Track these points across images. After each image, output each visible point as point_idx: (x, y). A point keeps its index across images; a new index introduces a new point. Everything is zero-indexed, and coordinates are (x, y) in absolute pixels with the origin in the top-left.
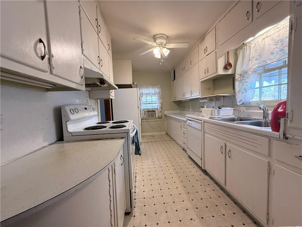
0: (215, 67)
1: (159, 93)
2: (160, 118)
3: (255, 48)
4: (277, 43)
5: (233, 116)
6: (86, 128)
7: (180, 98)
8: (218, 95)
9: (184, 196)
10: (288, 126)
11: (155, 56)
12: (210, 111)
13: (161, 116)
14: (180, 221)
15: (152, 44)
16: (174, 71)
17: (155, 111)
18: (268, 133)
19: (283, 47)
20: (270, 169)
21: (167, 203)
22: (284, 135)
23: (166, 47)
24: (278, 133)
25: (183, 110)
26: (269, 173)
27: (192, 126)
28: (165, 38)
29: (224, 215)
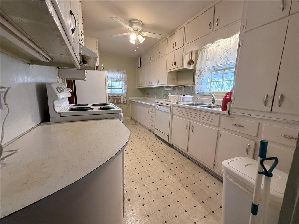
0: (182, 61)
1: (125, 78)
2: (125, 103)
3: (210, 51)
4: (224, 52)
5: (192, 102)
6: (71, 109)
7: (146, 85)
8: (183, 85)
9: (160, 164)
10: (231, 106)
11: (130, 41)
12: (177, 97)
13: (127, 101)
14: (161, 180)
15: (129, 28)
16: (141, 59)
17: (120, 97)
18: (220, 111)
19: (228, 55)
20: (218, 135)
21: (148, 171)
22: (229, 112)
23: (142, 34)
24: (225, 112)
25: (147, 97)
26: (217, 137)
27: (161, 110)
28: (141, 24)
29: (188, 170)
